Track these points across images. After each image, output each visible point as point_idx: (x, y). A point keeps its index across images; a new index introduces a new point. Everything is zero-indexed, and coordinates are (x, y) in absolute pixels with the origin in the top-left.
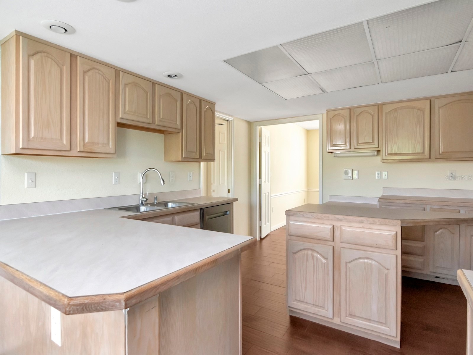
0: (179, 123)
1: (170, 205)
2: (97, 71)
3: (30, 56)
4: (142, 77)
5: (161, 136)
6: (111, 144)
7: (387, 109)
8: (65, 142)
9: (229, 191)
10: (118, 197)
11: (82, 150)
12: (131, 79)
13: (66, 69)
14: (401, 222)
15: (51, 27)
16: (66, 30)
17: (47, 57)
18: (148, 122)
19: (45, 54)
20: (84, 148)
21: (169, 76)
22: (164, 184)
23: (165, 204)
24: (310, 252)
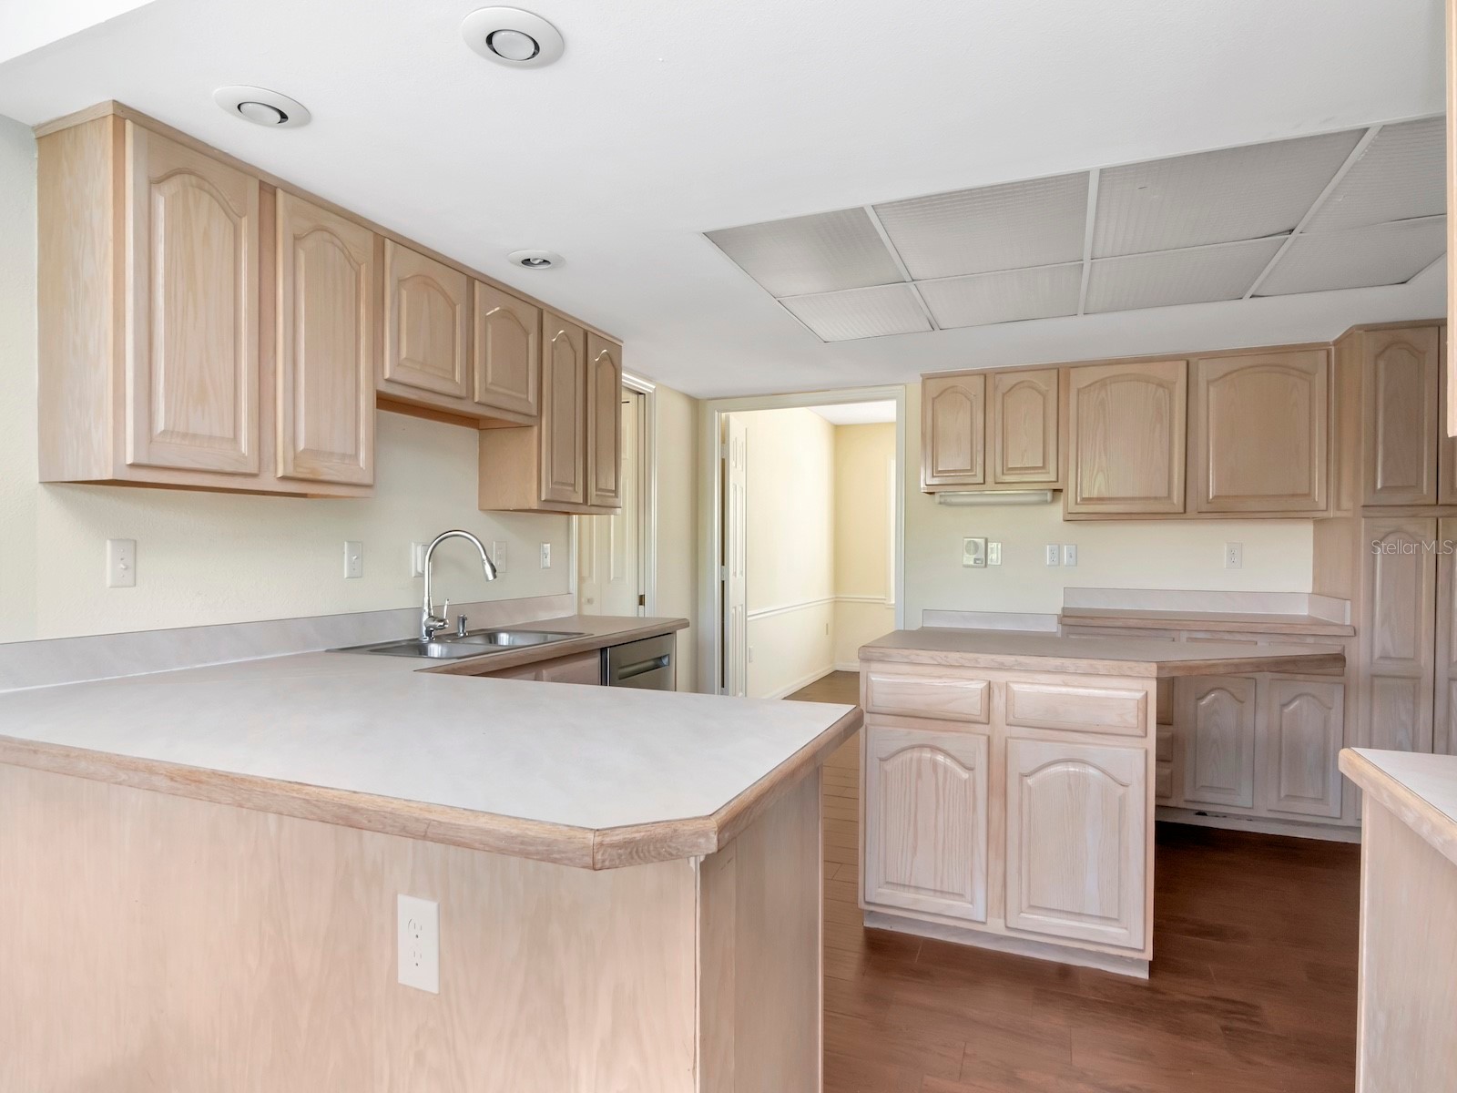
0: (532, 398)
1: (504, 639)
2: (326, 236)
3: (156, 182)
4: (440, 259)
5: (468, 435)
6: (362, 455)
7: (1080, 379)
8: (244, 448)
9: (641, 600)
10: (362, 618)
11: (291, 473)
12: (413, 263)
13: (247, 227)
14: (1160, 668)
15: (242, 107)
16: (284, 117)
17: (201, 188)
18: (457, 393)
19: (194, 179)
20: (296, 466)
21: (527, 262)
22: (495, 577)
23: (491, 637)
24: (927, 755)
